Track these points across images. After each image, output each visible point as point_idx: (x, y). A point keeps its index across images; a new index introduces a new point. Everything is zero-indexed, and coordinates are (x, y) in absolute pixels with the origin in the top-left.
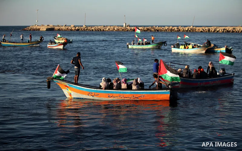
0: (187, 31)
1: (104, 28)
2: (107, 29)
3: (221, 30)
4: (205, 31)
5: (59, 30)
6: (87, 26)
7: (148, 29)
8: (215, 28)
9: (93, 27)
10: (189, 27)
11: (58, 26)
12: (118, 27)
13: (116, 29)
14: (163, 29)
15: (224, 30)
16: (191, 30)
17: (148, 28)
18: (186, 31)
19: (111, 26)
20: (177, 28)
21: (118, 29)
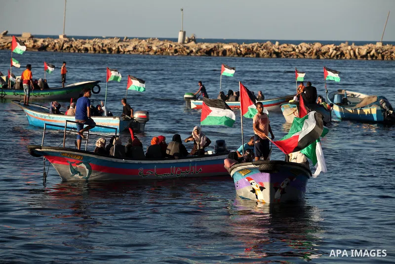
0: (366, 56)
1: (119, 44)
2: (130, 48)
7: (249, 51)
9: (87, 41)
10: (370, 45)
12: (161, 43)
13: (154, 48)
14: (294, 50)
16: (378, 53)
17: (250, 46)
18: (363, 57)
19: (141, 39)
20: (335, 49)
21: (162, 50)
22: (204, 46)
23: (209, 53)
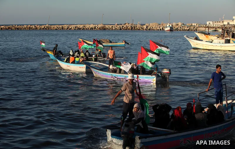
0: (44, 29)
3: (73, 27)
4: (59, 28)
7: (9, 28)
8: (68, 26)
14: (22, 27)
15: (75, 27)
16: (47, 28)
17: (9, 26)
18: (43, 29)
20: (35, 27)
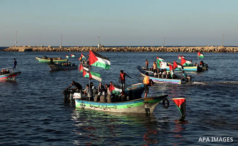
0: (158, 51)
1: (79, 49)
2: (83, 50)
3: (191, 49)
4: (175, 50)
5: (37, 50)
6: (63, 47)
7: (121, 50)
8: (185, 48)
9: (69, 48)
11: (36, 47)
12: (93, 48)
13: (90, 50)
14: (136, 49)
15: (193, 50)
16: (162, 50)
17: (121, 48)
18: (157, 51)
19: (86, 47)
20: (149, 49)
21: (93, 50)
22: (106, 49)
23: (108, 51)
